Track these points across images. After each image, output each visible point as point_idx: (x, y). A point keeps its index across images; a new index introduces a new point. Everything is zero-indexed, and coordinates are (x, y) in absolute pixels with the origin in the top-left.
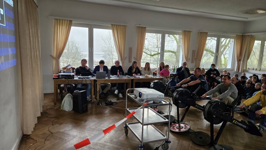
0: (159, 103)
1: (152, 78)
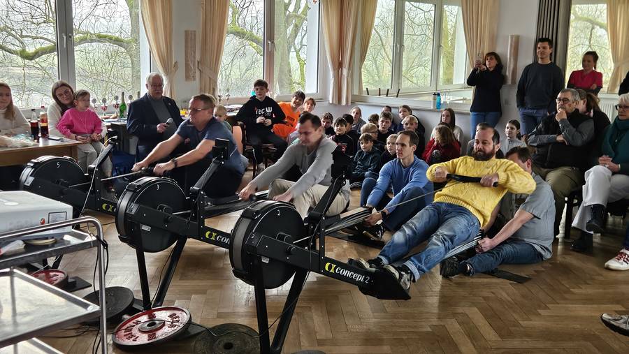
0: (53, 245)
1: (27, 146)
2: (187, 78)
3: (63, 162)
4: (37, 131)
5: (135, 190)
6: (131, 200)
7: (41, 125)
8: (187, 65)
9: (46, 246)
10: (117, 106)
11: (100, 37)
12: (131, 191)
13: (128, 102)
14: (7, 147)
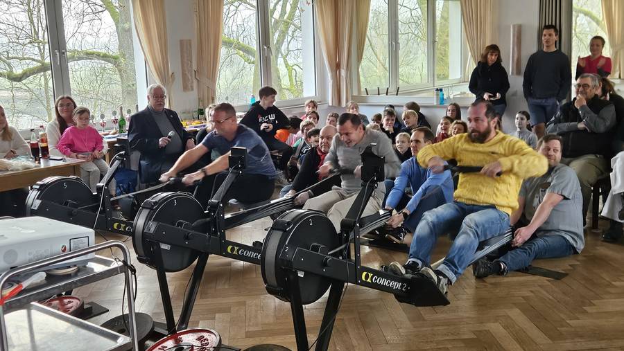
0: (76, 274)
1: (29, 168)
2: (185, 88)
3: (70, 182)
4: (39, 152)
5: (151, 207)
6: (148, 219)
7: (41, 145)
8: (184, 75)
9: (68, 276)
10: (115, 121)
11: (88, 54)
12: (147, 208)
13: (127, 116)
14: (8, 170)
